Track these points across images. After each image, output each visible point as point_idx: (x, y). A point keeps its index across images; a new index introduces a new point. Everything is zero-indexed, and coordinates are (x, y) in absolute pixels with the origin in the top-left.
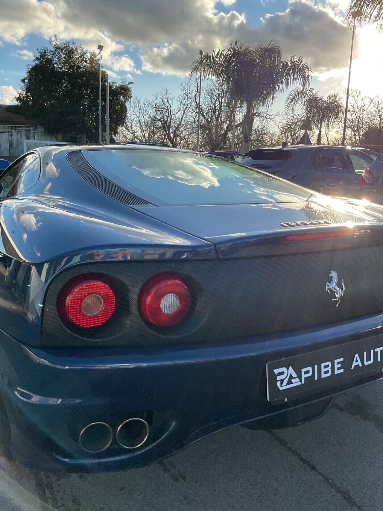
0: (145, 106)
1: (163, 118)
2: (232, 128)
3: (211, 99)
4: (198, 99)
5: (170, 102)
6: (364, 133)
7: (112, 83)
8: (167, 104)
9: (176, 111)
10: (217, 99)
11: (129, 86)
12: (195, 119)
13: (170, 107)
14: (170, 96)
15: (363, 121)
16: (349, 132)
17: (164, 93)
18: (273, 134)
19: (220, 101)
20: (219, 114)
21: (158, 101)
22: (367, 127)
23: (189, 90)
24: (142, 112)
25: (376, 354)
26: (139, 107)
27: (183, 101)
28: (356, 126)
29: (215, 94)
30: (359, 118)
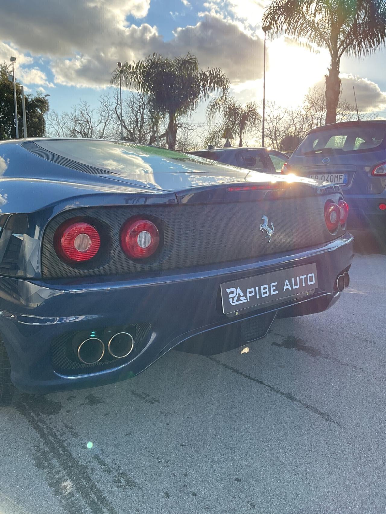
0: (63, 119)
1: (84, 131)
2: (156, 140)
3: (132, 111)
4: (119, 111)
5: (90, 114)
6: (281, 141)
7: (28, 95)
8: (87, 117)
9: (96, 124)
10: (138, 111)
11: (46, 98)
12: (117, 131)
13: (90, 120)
14: (91, 109)
15: (280, 130)
16: (267, 140)
17: (83, 106)
18: (196, 145)
19: (142, 112)
20: (141, 126)
21: (77, 113)
22: (283, 135)
23: (109, 102)
24: (61, 125)
25: (301, 280)
26: (57, 120)
27: (104, 114)
28: (273, 135)
29: (136, 105)
30: (276, 127)
